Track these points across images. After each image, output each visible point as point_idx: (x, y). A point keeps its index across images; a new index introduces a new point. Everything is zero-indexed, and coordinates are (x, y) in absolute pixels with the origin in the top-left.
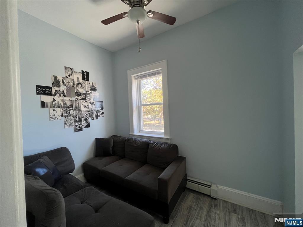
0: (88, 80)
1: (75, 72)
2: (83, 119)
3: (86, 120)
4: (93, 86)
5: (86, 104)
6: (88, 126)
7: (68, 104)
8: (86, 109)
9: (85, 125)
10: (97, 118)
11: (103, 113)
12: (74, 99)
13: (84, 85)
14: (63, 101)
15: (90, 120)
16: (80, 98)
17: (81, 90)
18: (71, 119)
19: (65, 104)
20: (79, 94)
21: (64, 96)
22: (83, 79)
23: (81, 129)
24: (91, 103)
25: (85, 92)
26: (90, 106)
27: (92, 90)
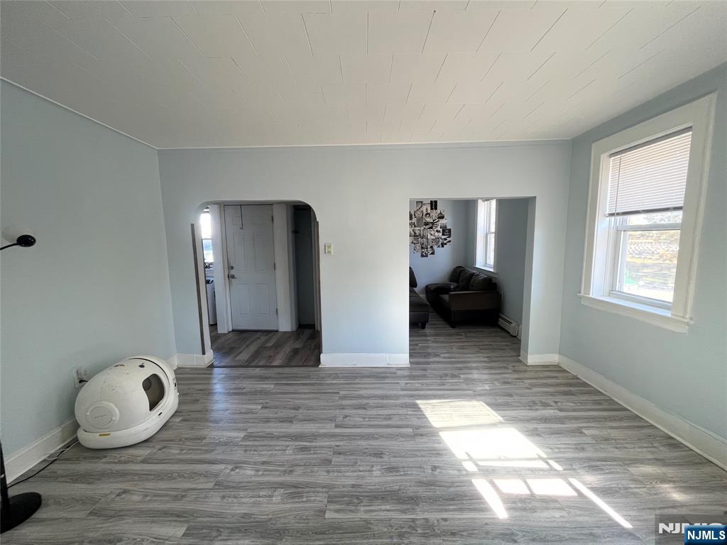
0: (436, 209)
1: (425, 204)
2: (429, 247)
3: (432, 247)
4: (441, 213)
5: (432, 233)
6: (433, 253)
7: (417, 233)
8: (433, 237)
9: (431, 252)
10: (443, 246)
11: (450, 241)
12: (422, 228)
13: (431, 215)
14: (413, 231)
15: (435, 247)
16: (427, 227)
17: (428, 220)
18: (418, 246)
19: (415, 233)
20: (426, 224)
21: (415, 226)
22: (432, 209)
23: (426, 256)
24: (437, 231)
25: (432, 221)
26: (437, 234)
27: (439, 218)
